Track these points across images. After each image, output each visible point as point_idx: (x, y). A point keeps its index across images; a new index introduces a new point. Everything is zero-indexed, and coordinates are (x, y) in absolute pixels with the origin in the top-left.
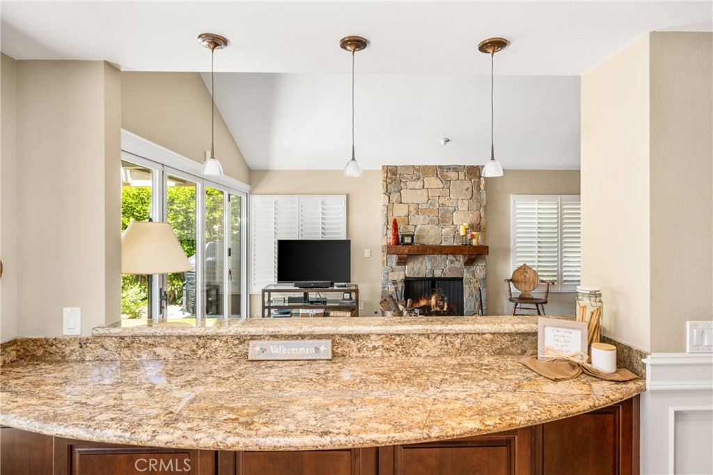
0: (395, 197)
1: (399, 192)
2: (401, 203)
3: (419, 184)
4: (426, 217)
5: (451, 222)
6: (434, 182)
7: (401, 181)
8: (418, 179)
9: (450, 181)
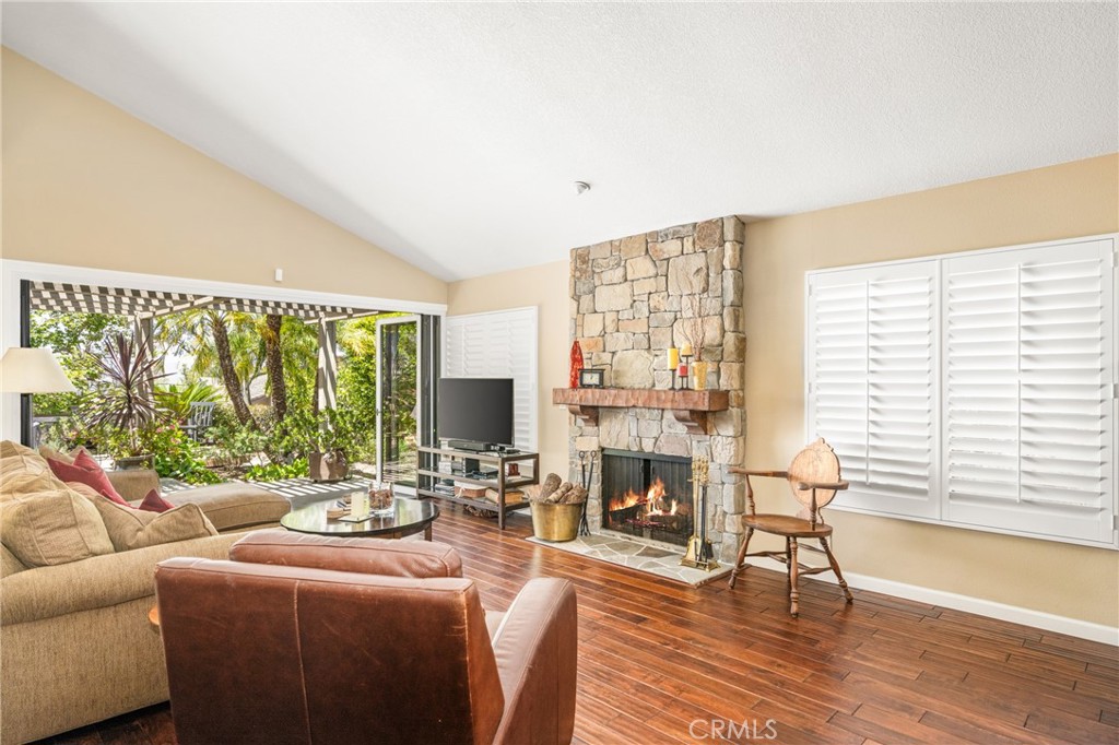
0: (586, 300)
1: (592, 292)
2: (596, 312)
3: (619, 272)
4: (631, 335)
5: (670, 343)
6: (641, 267)
7: (594, 272)
8: (618, 265)
9: (668, 259)
